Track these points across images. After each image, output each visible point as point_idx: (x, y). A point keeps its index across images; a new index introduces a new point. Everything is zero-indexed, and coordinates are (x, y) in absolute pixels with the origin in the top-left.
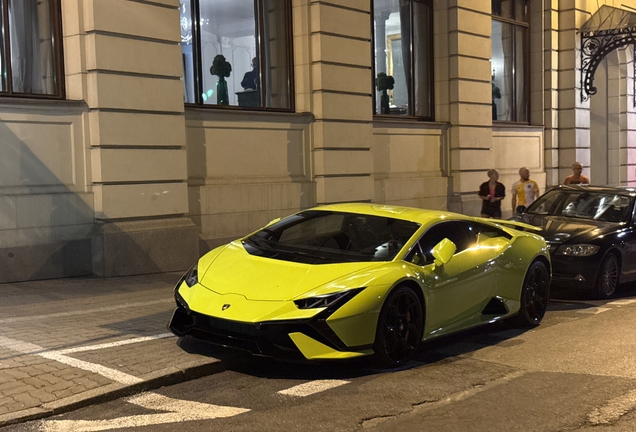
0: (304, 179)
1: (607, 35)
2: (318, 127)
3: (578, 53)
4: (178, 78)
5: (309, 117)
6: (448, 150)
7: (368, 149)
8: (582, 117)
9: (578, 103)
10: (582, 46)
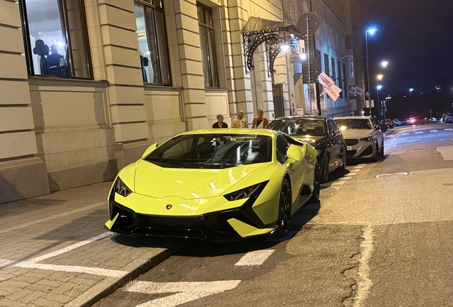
0: (107, 126)
1: (258, 34)
2: (112, 90)
3: (242, 45)
4: (20, 54)
5: (105, 83)
6: (184, 104)
7: (142, 105)
8: (248, 84)
9: (245, 76)
10: (244, 41)
